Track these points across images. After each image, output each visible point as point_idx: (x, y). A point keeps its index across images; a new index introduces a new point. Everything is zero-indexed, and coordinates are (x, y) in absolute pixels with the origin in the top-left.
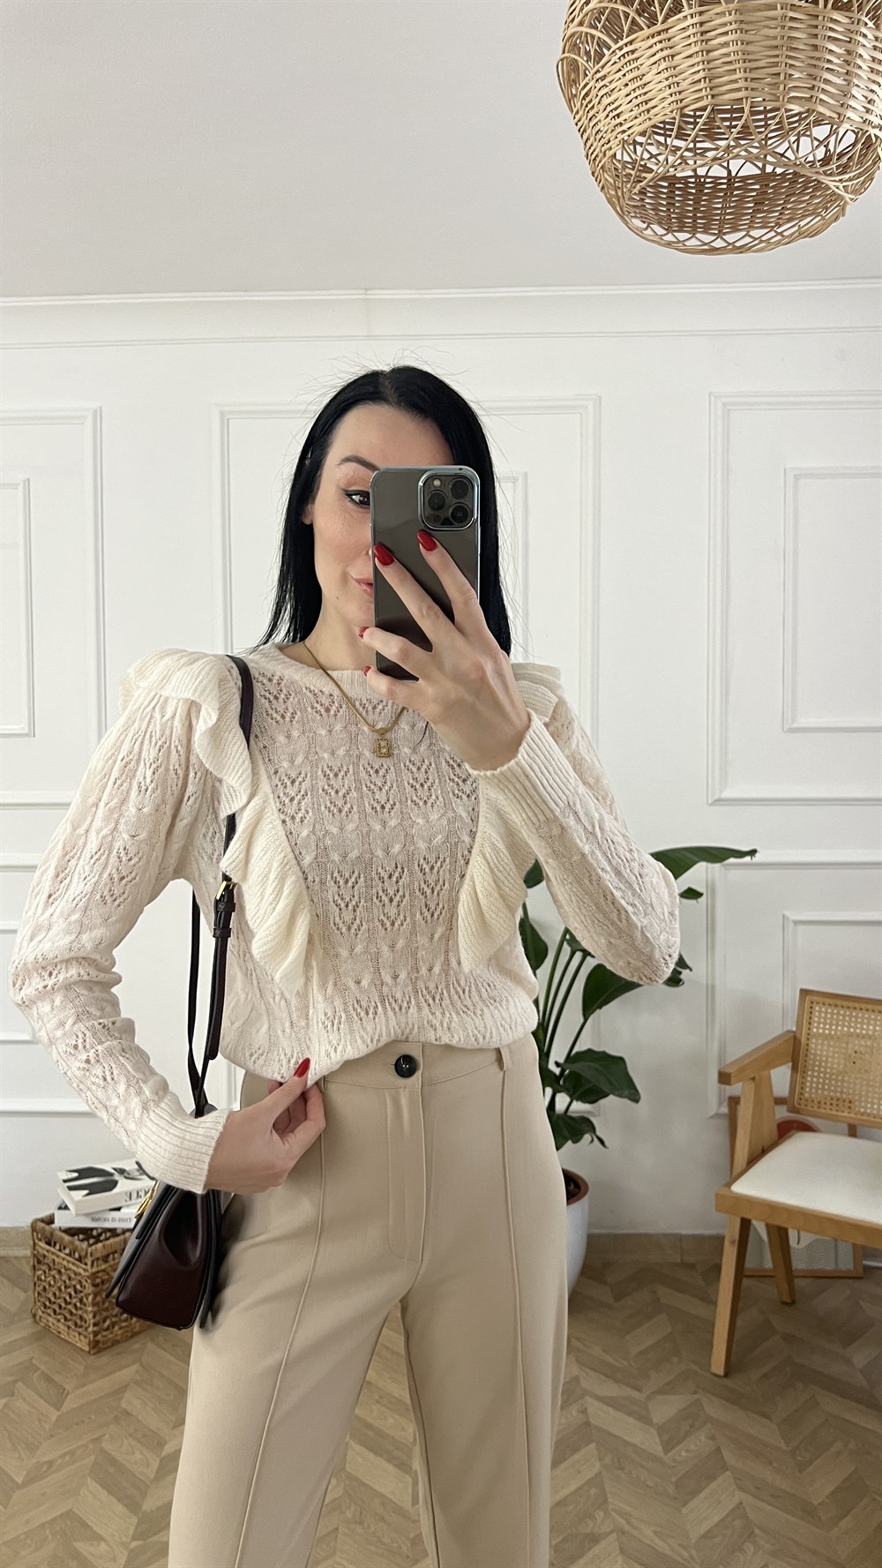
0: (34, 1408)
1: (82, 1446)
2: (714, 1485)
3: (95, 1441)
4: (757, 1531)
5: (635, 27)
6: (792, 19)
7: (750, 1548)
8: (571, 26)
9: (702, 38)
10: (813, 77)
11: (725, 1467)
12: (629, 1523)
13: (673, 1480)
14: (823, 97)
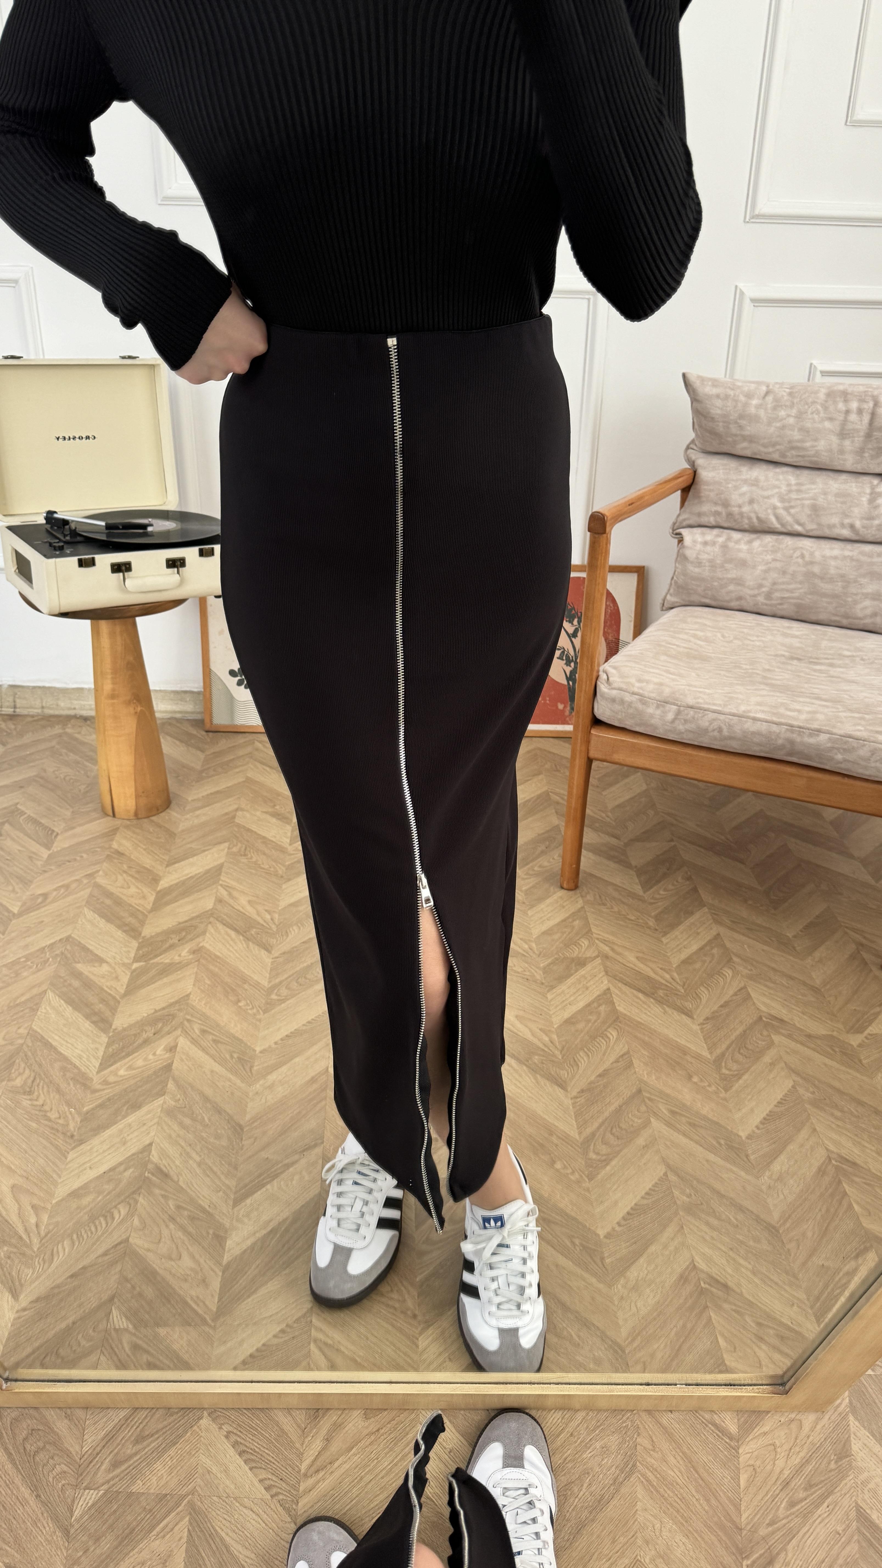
0: (24, 846)
1: (77, 880)
2: (692, 920)
3: (87, 875)
4: (735, 958)
7: (728, 973)
11: (702, 904)
12: (613, 950)
13: (653, 914)
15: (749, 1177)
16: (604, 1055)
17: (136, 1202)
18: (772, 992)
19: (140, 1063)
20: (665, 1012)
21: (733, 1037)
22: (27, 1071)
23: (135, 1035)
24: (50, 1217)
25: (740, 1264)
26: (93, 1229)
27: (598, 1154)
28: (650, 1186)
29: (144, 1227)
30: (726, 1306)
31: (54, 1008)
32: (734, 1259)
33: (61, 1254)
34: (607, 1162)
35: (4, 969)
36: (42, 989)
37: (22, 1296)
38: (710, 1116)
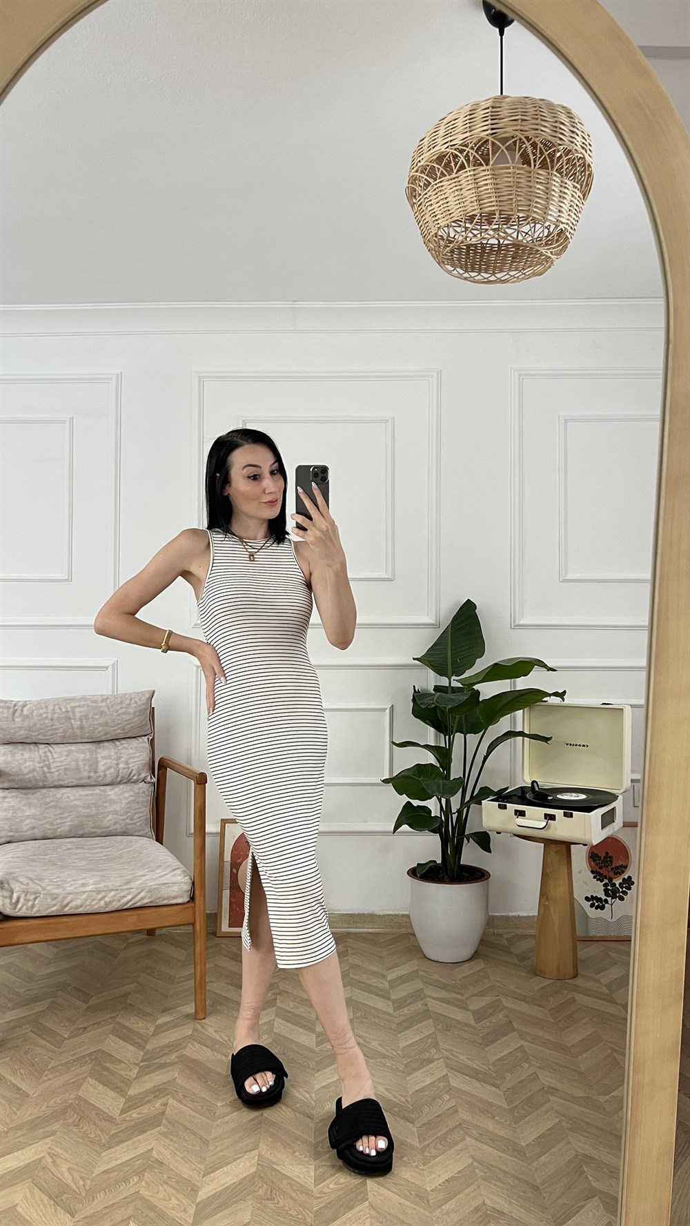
0: (71, 1003)
1: (104, 1020)
2: (506, 1038)
3: (113, 1017)
4: (531, 1058)
5: (443, 175)
6: (518, 174)
7: (525, 1065)
8: (413, 171)
9: (476, 181)
10: (530, 201)
11: (514, 1030)
12: (452, 1054)
13: (481, 1035)
14: (535, 210)
15: (524, 1164)
16: (440, 1107)
17: (143, 1175)
18: (552, 1075)
19: (146, 1111)
20: (482, 1086)
21: (524, 1098)
22: (75, 1115)
23: (142, 1098)
24: (92, 1182)
25: (512, 1204)
27: (430, 1153)
28: (461, 1168)
29: (149, 1185)
31: (91, 1085)
32: (509, 1201)
33: (99, 1198)
34: (436, 1157)
35: (60, 1067)
36: (84, 1076)
37: (77, 1216)
38: (504, 1136)
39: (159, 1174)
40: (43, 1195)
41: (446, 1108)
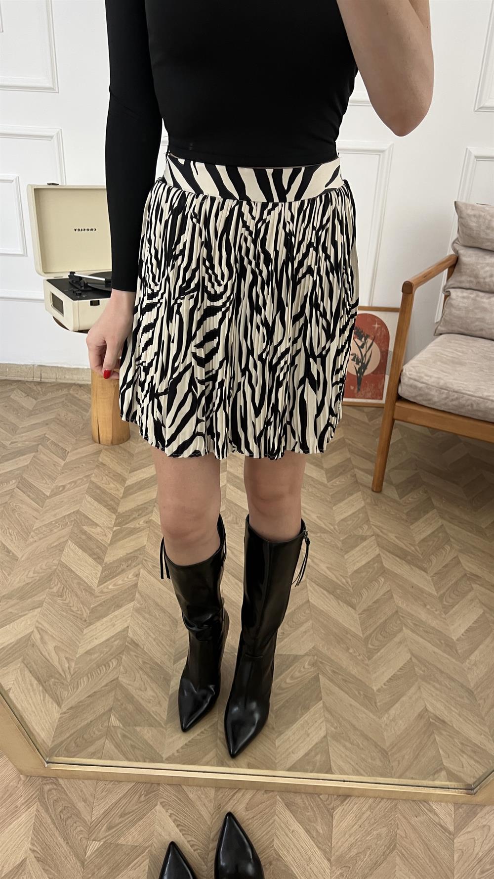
0: (51, 459)
1: (80, 479)
2: (427, 516)
3: (86, 476)
4: (452, 540)
7: (448, 548)
11: (433, 507)
12: (382, 532)
13: (405, 512)
15: (458, 663)
16: (377, 591)
17: (121, 658)
18: (473, 560)
19: (120, 582)
20: (412, 569)
21: (450, 584)
22: (59, 584)
23: (116, 567)
24: (75, 664)
25: (452, 710)
26: (99, 671)
27: (373, 645)
28: (402, 665)
29: (126, 672)
30: (444, 733)
31: (72, 550)
32: (448, 707)
33: (83, 685)
34: (379, 650)
35: (44, 527)
36: (65, 539)
37: (63, 706)
38: (437, 628)
39: (136, 659)
40: (33, 679)
41: (382, 594)
